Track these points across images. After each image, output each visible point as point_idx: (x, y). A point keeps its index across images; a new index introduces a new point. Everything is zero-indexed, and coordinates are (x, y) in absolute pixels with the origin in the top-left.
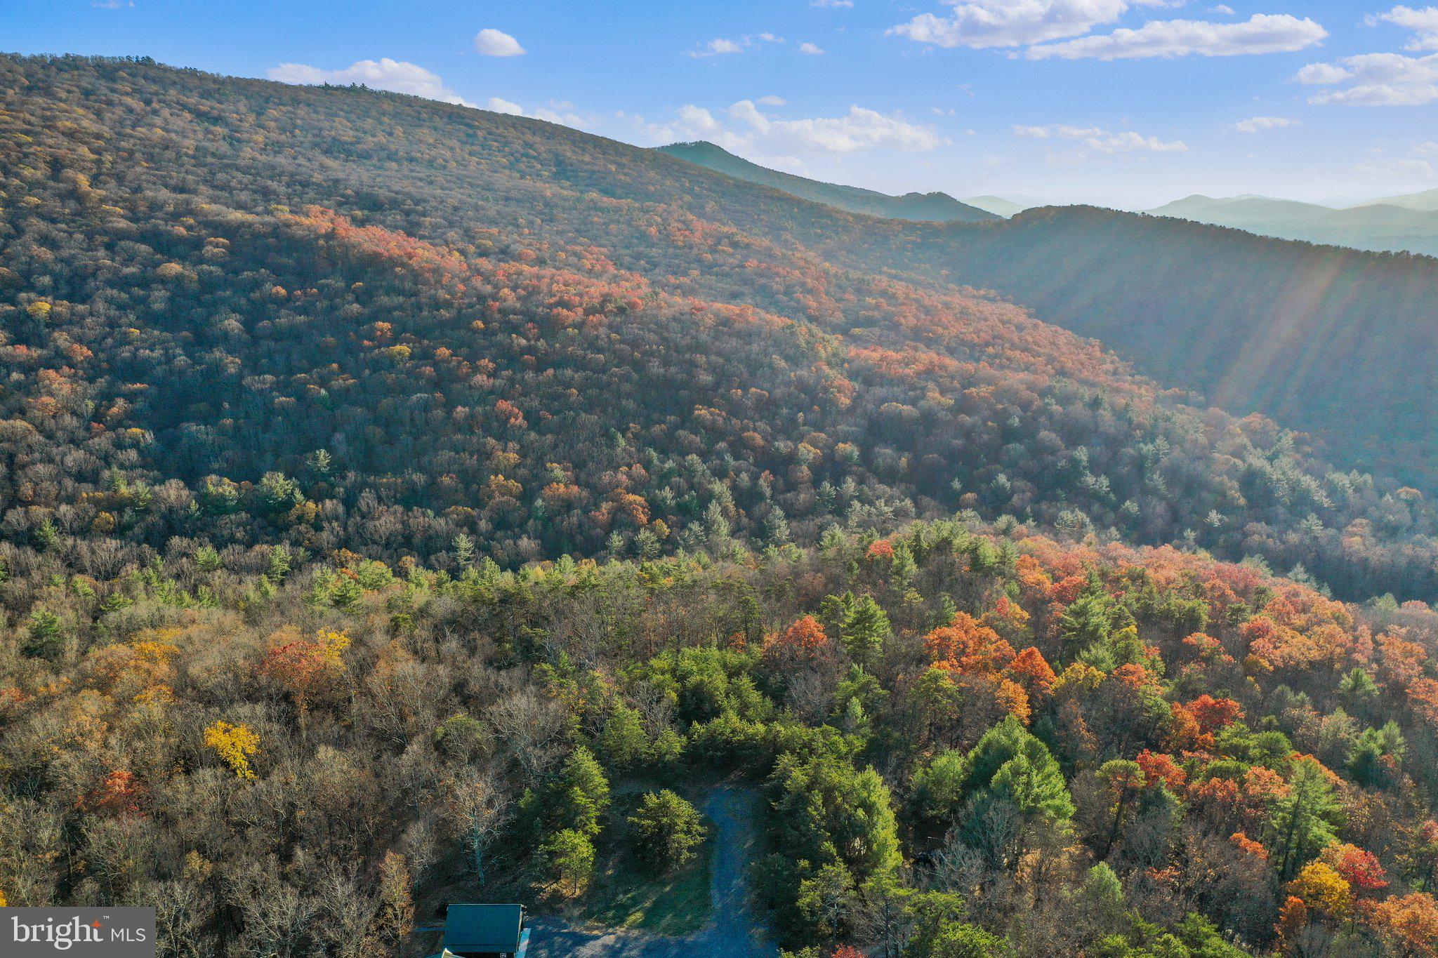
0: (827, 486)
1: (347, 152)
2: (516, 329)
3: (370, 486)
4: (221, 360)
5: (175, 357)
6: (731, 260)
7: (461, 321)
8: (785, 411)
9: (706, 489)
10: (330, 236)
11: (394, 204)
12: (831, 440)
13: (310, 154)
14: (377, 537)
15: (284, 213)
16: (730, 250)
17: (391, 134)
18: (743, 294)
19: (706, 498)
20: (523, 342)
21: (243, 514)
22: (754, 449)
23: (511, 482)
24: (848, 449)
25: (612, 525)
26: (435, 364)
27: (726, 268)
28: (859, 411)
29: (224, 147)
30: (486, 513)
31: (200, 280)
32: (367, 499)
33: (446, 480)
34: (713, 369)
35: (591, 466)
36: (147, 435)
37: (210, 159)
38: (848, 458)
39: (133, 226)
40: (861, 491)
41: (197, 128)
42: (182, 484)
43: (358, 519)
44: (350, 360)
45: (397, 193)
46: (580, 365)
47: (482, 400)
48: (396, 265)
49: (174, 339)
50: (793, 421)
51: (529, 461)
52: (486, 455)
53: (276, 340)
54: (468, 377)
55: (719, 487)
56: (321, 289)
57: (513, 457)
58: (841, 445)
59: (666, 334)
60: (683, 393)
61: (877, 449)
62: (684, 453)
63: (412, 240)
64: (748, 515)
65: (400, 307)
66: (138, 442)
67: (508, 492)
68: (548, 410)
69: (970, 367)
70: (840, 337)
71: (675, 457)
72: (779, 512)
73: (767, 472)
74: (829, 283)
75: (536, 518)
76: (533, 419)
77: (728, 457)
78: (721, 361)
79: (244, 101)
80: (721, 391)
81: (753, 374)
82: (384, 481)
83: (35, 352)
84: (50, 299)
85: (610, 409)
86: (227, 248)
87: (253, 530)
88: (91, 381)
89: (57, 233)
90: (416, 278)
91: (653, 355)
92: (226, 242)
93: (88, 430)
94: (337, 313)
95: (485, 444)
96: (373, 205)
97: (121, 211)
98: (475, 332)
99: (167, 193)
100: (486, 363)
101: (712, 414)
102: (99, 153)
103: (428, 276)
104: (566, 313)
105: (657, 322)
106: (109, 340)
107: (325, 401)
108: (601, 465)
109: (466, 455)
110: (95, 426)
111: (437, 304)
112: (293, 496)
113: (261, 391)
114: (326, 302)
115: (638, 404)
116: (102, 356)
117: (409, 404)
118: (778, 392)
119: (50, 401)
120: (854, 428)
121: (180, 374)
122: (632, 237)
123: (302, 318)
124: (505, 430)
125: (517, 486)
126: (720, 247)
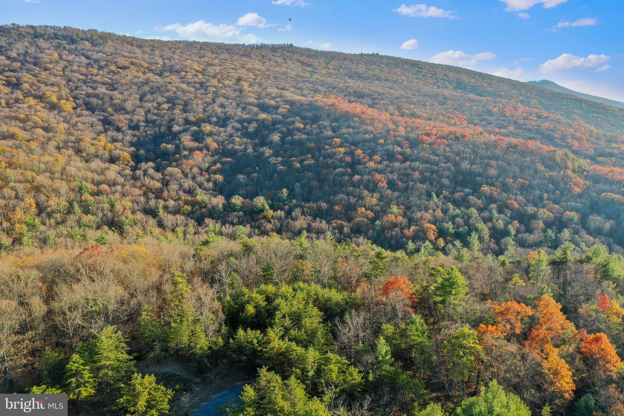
2: (399, 144)
3: (301, 207)
4: (265, 151)
5: (248, 149)
6: (534, 123)
7: (375, 140)
8: (538, 192)
9: (474, 226)
10: (333, 105)
12: (562, 209)
14: (293, 228)
15: (319, 97)
19: (471, 231)
20: (399, 149)
21: (241, 213)
22: (512, 210)
23: (369, 212)
24: (573, 215)
26: (353, 157)
28: (586, 196)
29: (308, 75)
30: (350, 224)
31: (272, 121)
32: (297, 212)
33: (337, 208)
34: (499, 167)
35: (414, 209)
36: (221, 178)
38: (571, 220)
39: (256, 101)
41: (300, 68)
44: (317, 153)
47: (369, 173)
49: (251, 143)
50: (541, 198)
51: (382, 203)
52: (361, 198)
53: (291, 144)
54: (365, 163)
55: (480, 225)
57: (374, 201)
58: (568, 213)
59: (476, 150)
60: (479, 178)
61: (591, 217)
62: (468, 207)
63: (370, 108)
65: (349, 134)
67: (366, 216)
68: (401, 180)
71: (463, 208)
73: (516, 221)
75: (375, 230)
76: (392, 185)
77: (495, 212)
78: (505, 164)
79: (324, 59)
80: (501, 179)
81: (522, 172)
82: (308, 205)
83: (196, 144)
84: (212, 126)
85: (435, 183)
86: (288, 109)
87: (243, 220)
88: (212, 156)
89: (226, 103)
90: (362, 122)
91: (466, 159)
92: (289, 107)
93: (201, 174)
94: (321, 135)
95: (362, 193)
96: (360, 96)
97: (253, 95)
98: (379, 144)
99: (276, 90)
100: (377, 157)
101: (491, 190)
102: (257, 76)
103: (368, 121)
104: (426, 137)
105: (474, 144)
106: (227, 142)
107: (297, 169)
108: (420, 208)
109: (351, 197)
110: (204, 173)
111: (366, 132)
112: (264, 207)
113: (274, 164)
114: (318, 130)
115: (451, 182)
116: (221, 147)
117: (334, 172)
118: (535, 182)
119: (191, 162)
120: (579, 205)
121: (247, 156)
122: (483, 112)
123: (305, 136)
124: (376, 187)
125: (371, 214)
126: (530, 117)
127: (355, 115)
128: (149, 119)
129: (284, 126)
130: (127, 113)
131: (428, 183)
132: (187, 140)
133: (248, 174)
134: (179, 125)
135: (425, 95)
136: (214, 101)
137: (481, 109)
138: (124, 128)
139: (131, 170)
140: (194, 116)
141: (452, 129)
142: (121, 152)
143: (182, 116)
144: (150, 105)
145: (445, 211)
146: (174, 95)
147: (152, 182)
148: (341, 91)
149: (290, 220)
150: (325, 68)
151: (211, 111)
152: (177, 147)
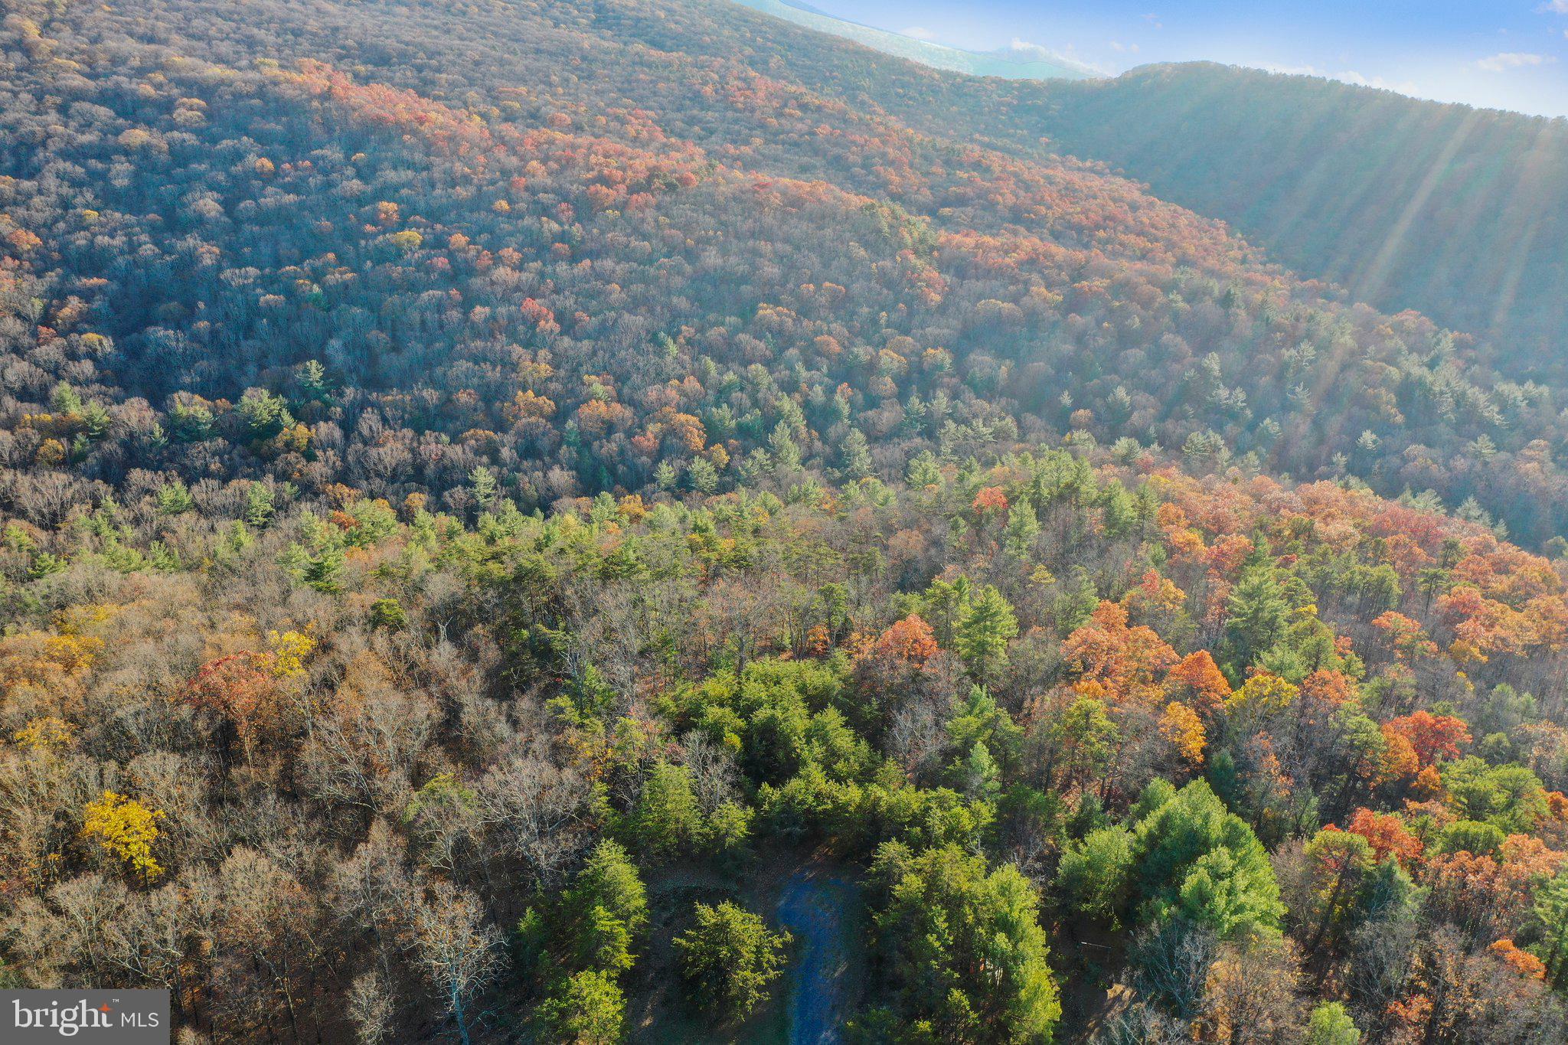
0: (915, 402)
2: (545, 211)
3: (372, 405)
4: (195, 248)
5: (140, 245)
6: (800, 126)
7: (480, 203)
8: (865, 310)
9: (774, 407)
10: (326, 96)
11: (404, 57)
12: (918, 345)
14: (381, 467)
15: (271, 67)
16: (799, 113)
18: (815, 167)
19: (771, 420)
20: (555, 227)
21: (220, 440)
22: (828, 356)
23: (542, 400)
24: (942, 356)
25: (659, 455)
26: (451, 255)
27: (795, 136)
28: (952, 309)
30: (509, 438)
31: (171, 151)
32: (369, 421)
34: (780, 258)
35: (636, 378)
36: (105, 342)
38: (938, 367)
39: (91, 84)
40: (955, 407)
42: (145, 403)
43: (360, 445)
44: (349, 249)
45: (407, 44)
46: (625, 255)
47: (506, 299)
48: (404, 132)
49: (139, 224)
50: (875, 322)
51: (562, 373)
52: (511, 366)
53: (261, 225)
54: (486, 271)
56: (315, 161)
57: (545, 369)
58: (930, 351)
59: (724, 217)
60: (745, 289)
61: (972, 356)
62: (746, 362)
63: (425, 101)
64: (824, 439)
65: (409, 185)
66: (95, 350)
67: (538, 411)
68: (586, 310)
69: (1080, 255)
70: (928, 219)
71: (735, 366)
72: (858, 435)
73: (845, 385)
74: (913, 153)
75: (569, 444)
76: (568, 324)
77: (799, 367)
78: (789, 249)
80: (790, 286)
81: (826, 265)
82: (389, 398)
85: (659, 309)
86: (204, 111)
90: (429, 148)
91: (708, 241)
92: (202, 103)
94: (334, 191)
95: (509, 353)
96: (378, 59)
97: (77, 67)
98: (497, 215)
99: (134, 44)
100: (510, 253)
101: (778, 314)
103: (444, 146)
104: (604, 190)
105: (714, 203)
106: (62, 225)
107: (316, 300)
108: (647, 378)
109: (486, 367)
110: (43, 330)
111: (453, 180)
112: (279, 419)
113: (243, 289)
114: (320, 178)
115: (692, 304)
116: (51, 242)
117: (420, 303)
118: (857, 287)
120: (946, 331)
121: (147, 264)
122: (684, 97)
123: (291, 198)
124: (534, 335)
125: (548, 405)
126: (787, 110)
127: (401, 128)
129: (214, 167)
131: (643, 310)
133: (184, 326)
135: (538, 52)
141: (649, 159)
145: (703, 378)
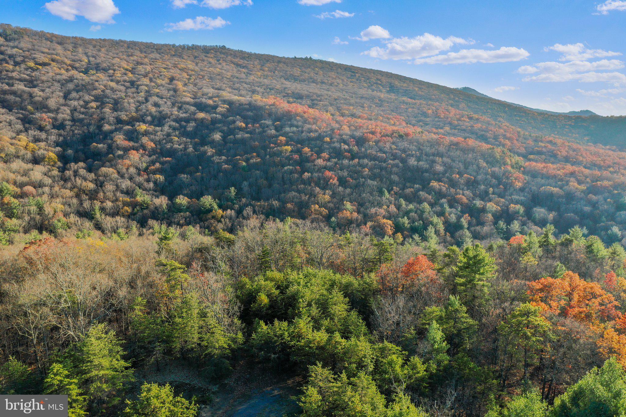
0: (501, 224)
1: (295, 79)
2: (345, 142)
3: (251, 205)
4: (207, 150)
5: (188, 148)
6: (467, 124)
7: (320, 138)
8: (483, 187)
9: (429, 220)
10: (274, 105)
11: (308, 96)
12: (507, 202)
13: (278, 79)
15: (257, 97)
16: (468, 120)
17: (317, 74)
19: (427, 226)
20: (346, 147)
21: (188, 213)
22: (462, 204)
23: (323, 209)
24: (518, 208)
26: (301, 155)
27: (464, 127)
28: (527, 190)
29: (243, 76)
31: (211, 120)
32: (248, 210)
34: (444, 164)
35: (368, 205)
36: (161, 177)
37: (235, 79)
38: (518, 212)
39: (192, 100)
40: (523, 229)
41: (235, 69)
42: (166, 198)
44: (262, 152)
45: (310, 93)
46: (374, 158)
47: (318, 171)
49: (191, 142)
50: (486, 193)
51: (335, 200)
52: (312, 195)
53: (233, 143)
54: (314, 160)
55: (435, 219)
56: (261, 125)
57: (327, 197)
58: (512, 205)
59: (421, 147)
60: (426, 175)
61: (535, 209)
62: (420, 202)
64: (451, 236)
65: (293, 132)
66: (156, 180)
67: (320, 214)
68: (352, 177)
69: (598, 173)
70: (521, 158)
71: (415, 204)
72: (469, 235)
73: (467, 215)
74: (519, 136)
76: (342, 182)
77: (446, 207)
78: (450, 161)
79: (258, 61)
80: (447, 175)
81: (466, 168)
82: (259, 203)
83: (131, 144)
84: (147, 125)
85: (384, 180)
86: (227, 109)
87: (190, 221)
88: (150, 156)
89: (161, 102)
90: (305, 121)
91: (412, 156)
92: (228, 107)
93: (139, 174)
94: (264, 134)
95: (314, 191)
96: (299, 97)
97: (190, 95)
98: (324, 142)
99: (212, 90)
100: (325, 155)
101: (439, 185)
102: (190, 76)
103: (311, 120)
104: (371, 136)
105: (418, 142)
106: (164, 141)
107: (244, 168)
108: (373, 204)
109: (303, 195)
110: (142, 173)
111: (310, 131)
112: (213, 207)
113: (218, 163)
114: (261, 129)
115: (400, 179)
116: (158, 146)
117: (283, 170)
118: (479, 177)
119: (127, 162)
120: (523, 198)
121: (188, 155)
122: (419, 114)
123: (248, 135)
124: (327, 185)
125: (325, 211)
126: (462, 119)
127: (297, 115)
128: (75, 118)
129: (224, 126)
130: (50, 111)
131: (378, 179)
132: (120, 139)
133: (190, 173)
134: (110, 124)
135: (362, 98)
136: (147, 100)
137: (416, 111)
138: (48, 127)
139: (59, 171)
140: (126, 115)
141: (395, 128)
142: (45, 152)
143: (113, 115)
144: (76, 103)
145: (398, 207)
146: (102, 93)
147: (84, 184)
148: (279, 92)
149: (241, 219)
150: (260, 70)
151: (144, 111)
152: (110, 147)
